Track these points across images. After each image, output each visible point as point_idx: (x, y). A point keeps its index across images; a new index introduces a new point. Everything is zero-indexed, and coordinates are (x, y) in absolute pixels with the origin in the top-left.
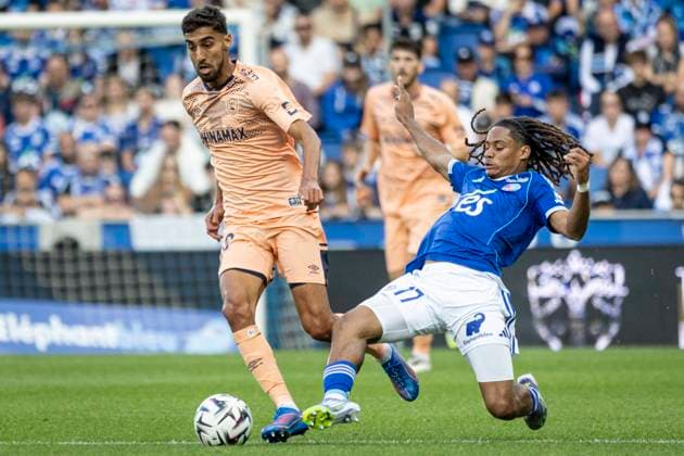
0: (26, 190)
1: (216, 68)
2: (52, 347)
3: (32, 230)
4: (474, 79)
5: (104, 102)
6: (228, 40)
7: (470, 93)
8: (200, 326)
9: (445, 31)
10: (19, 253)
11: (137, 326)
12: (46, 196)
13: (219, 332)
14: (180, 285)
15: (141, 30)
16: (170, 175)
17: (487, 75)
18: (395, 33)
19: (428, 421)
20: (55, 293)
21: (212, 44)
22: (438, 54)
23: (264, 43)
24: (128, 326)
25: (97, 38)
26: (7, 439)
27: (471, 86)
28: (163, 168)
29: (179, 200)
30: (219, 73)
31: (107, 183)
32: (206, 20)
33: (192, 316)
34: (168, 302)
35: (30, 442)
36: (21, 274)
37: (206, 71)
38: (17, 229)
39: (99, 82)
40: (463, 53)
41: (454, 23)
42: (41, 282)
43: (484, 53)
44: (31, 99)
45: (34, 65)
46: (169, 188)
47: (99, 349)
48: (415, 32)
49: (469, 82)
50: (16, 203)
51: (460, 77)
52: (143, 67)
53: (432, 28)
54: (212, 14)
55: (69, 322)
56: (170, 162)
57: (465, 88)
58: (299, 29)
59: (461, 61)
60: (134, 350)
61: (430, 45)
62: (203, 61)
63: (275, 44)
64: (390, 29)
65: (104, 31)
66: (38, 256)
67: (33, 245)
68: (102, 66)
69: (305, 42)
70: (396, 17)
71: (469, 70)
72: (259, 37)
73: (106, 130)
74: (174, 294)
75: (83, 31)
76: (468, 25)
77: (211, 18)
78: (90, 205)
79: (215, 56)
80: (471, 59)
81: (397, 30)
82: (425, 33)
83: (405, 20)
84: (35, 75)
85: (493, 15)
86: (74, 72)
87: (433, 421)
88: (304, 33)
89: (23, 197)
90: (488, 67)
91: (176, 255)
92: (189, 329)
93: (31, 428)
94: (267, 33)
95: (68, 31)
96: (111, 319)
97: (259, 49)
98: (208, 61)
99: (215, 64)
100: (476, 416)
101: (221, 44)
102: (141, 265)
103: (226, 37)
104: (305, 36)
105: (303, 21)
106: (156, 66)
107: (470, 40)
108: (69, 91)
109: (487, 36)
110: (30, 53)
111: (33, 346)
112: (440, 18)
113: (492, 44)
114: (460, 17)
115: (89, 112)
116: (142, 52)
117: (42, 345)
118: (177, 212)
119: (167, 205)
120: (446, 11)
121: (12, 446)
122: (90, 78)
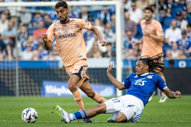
0: (56, 51)
1: (65, 18)
2: (62, 95)
3: (57, 62)
4: (181, 20)
6: (68, 10)
7: (180, 24)
8: (103, 89)
9: (173, 7)
10: (53, 69)
13: (109, 91)
14: (98, 77)
15: (88, 6)
16: (96, 47)
17: (185, 19)
18: (159, 7)
19: (167, 116)
20: (63, 79)
21: (63, 12)
22: (171, 13)
23: (123, 10)
25: (76, 9)
26: (49, 121)
27: (180, 22)
28: (94, 45)
29: (98, 54)
30: (65, 20)
32: (61, 5)
33: (102, 86)
34: (95, 82)
36: (54, 74)
37: (62, 19)
38: (53, 62)
40: (178, 13)
41: (176, 5)
42: (60, 77)
43: (184, 13)
46: (96, 50)
48: (165, 7)
49: (179, 21)
50: (53, 55)
51: (177, 20)
52: (89, 17)
53: (170, 6)
54: (64, 3)
56: (96, 43)
57: (179, 23)
58: (132, 6)
59: (177, 15)
61: (169, 11)
62: (61, 17)
63: (126, 10)
64: (158, 6)
65: (78, 7)
66: (58, 69)
67: (57, 66)
68: (77, 16)
69: (134, 9)
70: (159, 3)
71: (180, 18)
72: (121, 9)
74: (96, 80)
75: (72, 7)
76: (180, 5)
77: (63, 4)
79: (64, 15)
80: (181, 14)
81: (160, 6)
82: (168, 7)
83: (162, 4)
85: (187, 2)
87: (168, 116)
88: (134, 7)
89: (55, 53)
90: (185, 17)
91: (97, 69)
92: (101, 90)
93: (56, 117)
94: (123, 7)
97: (121, 12)
98: (62, 16)
99: (64, 17)
100: (180, 114)
101: (66, 12)
103: (67, 9)
104: (134, 8)
105: (133, 4)
106: (92, 16)
107: (180, 9)
109: (185, 8)
111: (57, 95)
112: (172, 3)
113: (186, 10)
114: (178, 3)
116: (89, 13)
117: (59, 94)
118: (98, 57)
119: (95, 55)
120: (174, 1)
121: (51, 122)
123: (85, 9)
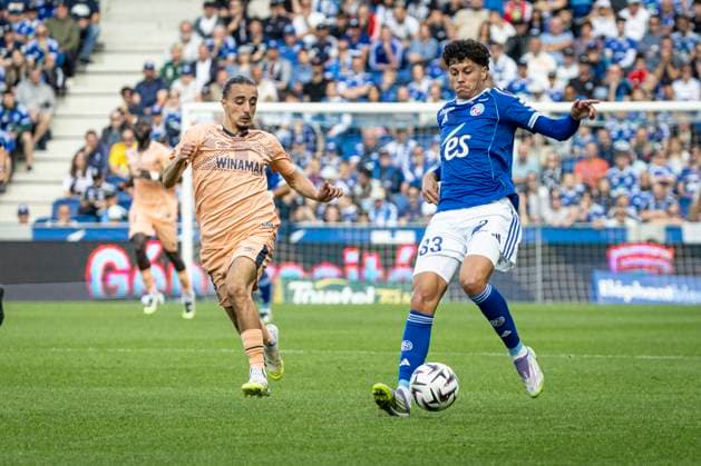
2: (633, 300)
5: (668, 154)
11: (685, 288)
12: (632, 211)
24: (679, 287)
25: (665, 117)
31: (669, 204)
35: (618, 356)
38: (615, 230)
39: (665, 142)
44: (625, 154)
45: (627, 133)
47: (662, 302)
55: (644, 285)
60: (683, 302)
65: (670, 113)
68: (667, 133)
73: (670, 170)
75: (656, 113)
78: (658, 217)
84: (628, 140)
86: (651, 137)
89: (620, 210)
95: (647, 113)
96: (669, 284)
102: (688, 251)
108: (647, 149)
110: (625, 126)
111: (622, 299)
115: (661, 160)
117: (628, 298)
122: (659, 140)
123: (685, 120)
